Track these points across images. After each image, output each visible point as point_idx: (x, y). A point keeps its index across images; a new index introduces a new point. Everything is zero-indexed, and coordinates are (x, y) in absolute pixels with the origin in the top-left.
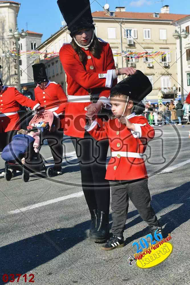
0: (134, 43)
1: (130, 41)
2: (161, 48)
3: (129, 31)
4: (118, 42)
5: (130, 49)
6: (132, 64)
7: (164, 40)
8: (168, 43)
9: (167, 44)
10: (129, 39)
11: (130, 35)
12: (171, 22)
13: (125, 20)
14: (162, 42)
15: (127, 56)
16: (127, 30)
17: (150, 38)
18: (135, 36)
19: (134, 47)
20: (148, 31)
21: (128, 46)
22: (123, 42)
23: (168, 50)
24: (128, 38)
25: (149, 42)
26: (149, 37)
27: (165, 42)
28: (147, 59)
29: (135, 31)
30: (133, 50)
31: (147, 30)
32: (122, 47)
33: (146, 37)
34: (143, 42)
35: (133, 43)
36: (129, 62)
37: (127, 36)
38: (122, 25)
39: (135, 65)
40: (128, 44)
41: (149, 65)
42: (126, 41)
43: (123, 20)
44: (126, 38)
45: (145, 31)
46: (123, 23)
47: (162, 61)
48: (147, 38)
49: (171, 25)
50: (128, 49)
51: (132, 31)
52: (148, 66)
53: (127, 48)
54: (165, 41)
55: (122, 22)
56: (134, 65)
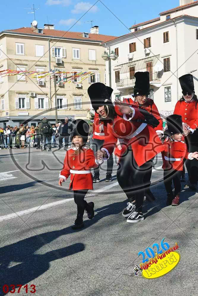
0: (63, 62)
1: (58, 60)
2: (90, 69)
3: (57, 50)
4: (46, 61)
5: (58, 68)
6: (60, 84)
7: (93, 61)
8: (97, 63)
9: (96, 65)
10: (57, 58)
11: (59, 54)
12: (100, 43)
13: (54, 38)
14: (91, 63)
15: (55, 75)
16: (56, 49)
17: (79, 58)
18: (63, 55)
19: (62, 67)
20: (78, 51)
21: (56, 65)
22: (51, 61)
23: (97, 71)
24: (56, 56)
25: (78, 61)
26: (78, 57)
27: (94, 63)
28: (76, 80)
29: (63, 50)
30: (62, 69)
31: (76, 50)
32: (51, 65)
33: (75, 57)
34: (72, 62)
35: (61, 62)
36: (57, 82)
37: (56, 54)
38: (50, 43)
39: (64, 85)
40: (57, 62)
41: (78, 85)
42: (55, 60)
43: (52, 38)
44: (55, 56)
45: (74, 51)
46: (52, 41)
47: (91, 82)
48: (76, 58)
49: (101, 46)
50: (56, 68)
51: (60, 50)
52: (77, 86)
53: (55, 67)
54: (94, 62)
55: (51, 41)
56: (62, 85)
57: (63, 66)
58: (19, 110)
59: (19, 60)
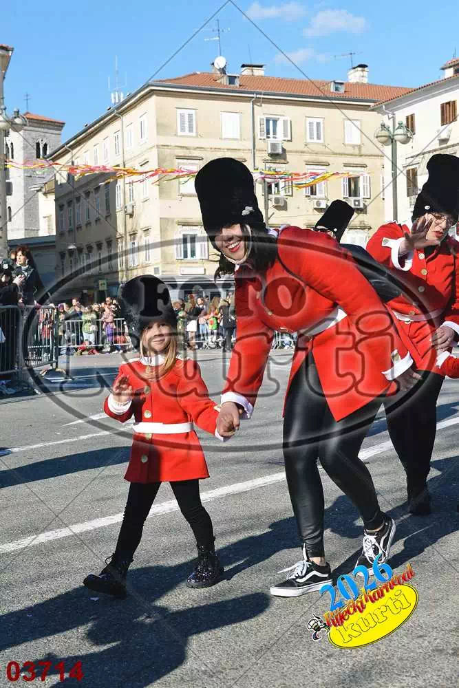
0: (284, 150)
1: (274, 146)
2: (346, 165)
3: (271, 123)
4: (245, 148)
5: (273, 166)
6: (277, 200)
7: (354, 146)
8: (364, 151)
9: (361, 156)
10: (271, 140)
11: (275, 132)
12: (372, 104)
13: (262, 96)
14: (350, 151)
15: (266, 180)
16: (268, 121)
17: (321, 141)
18: (285, 135)
19: (283, 161)
20: (318, 124)
21: (269, 158)
22: (256, 148)
23: (363, 169)
24: (269, 138)
25: (320, 149)
26: (319, 138)
27: (357, 152)
28: (313, 192)
29: (285, 122)
30: (281, 168)
31: (315, 121)
32: (256, 158)
33: (311, 137)
34: (305, 149)
35: (280, 151)
36: (270, 196)
37: (268, 133)
38: (255, 106)
39: (286, 202)
40: (270, 152)
41: (318, 204)
42: (265, 146)
43: (258, 96)
44: (265, 138)
45: (311, 123)
46: (259, 102)
47: (350, 196)
48: (315, 140)
49: (373, 110)
50: (268, 165)
51: (278, 122)
52: (316, 207)
53: (266, 161)
54: (356, 148)
55: (256, 101)
56: (282, 204)
57: (285, 159)
58: (182, 263)
59: (183, 147)
